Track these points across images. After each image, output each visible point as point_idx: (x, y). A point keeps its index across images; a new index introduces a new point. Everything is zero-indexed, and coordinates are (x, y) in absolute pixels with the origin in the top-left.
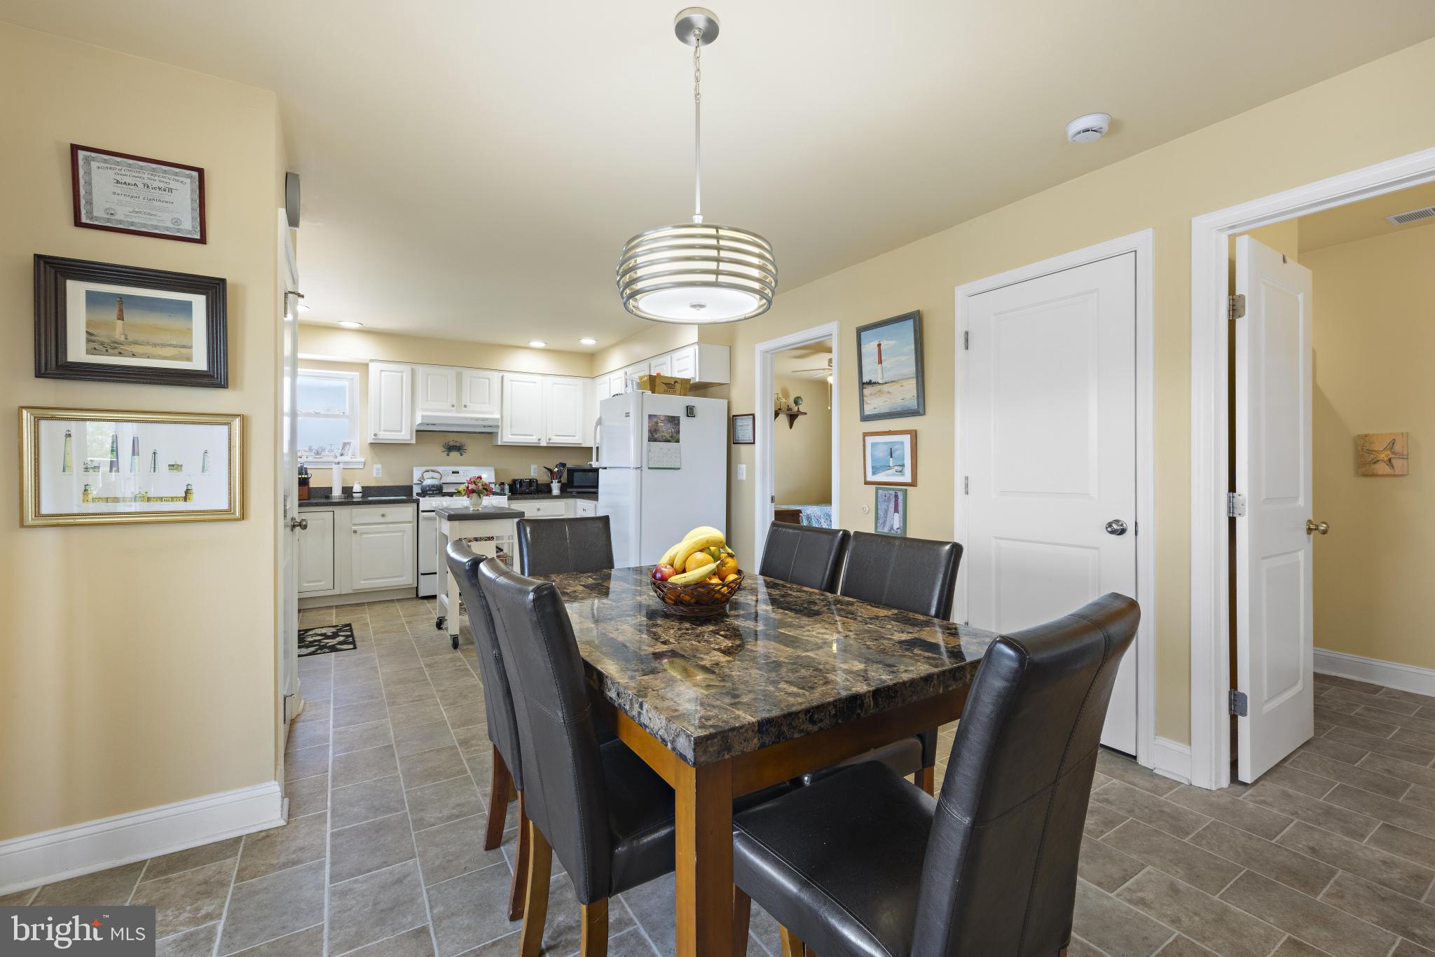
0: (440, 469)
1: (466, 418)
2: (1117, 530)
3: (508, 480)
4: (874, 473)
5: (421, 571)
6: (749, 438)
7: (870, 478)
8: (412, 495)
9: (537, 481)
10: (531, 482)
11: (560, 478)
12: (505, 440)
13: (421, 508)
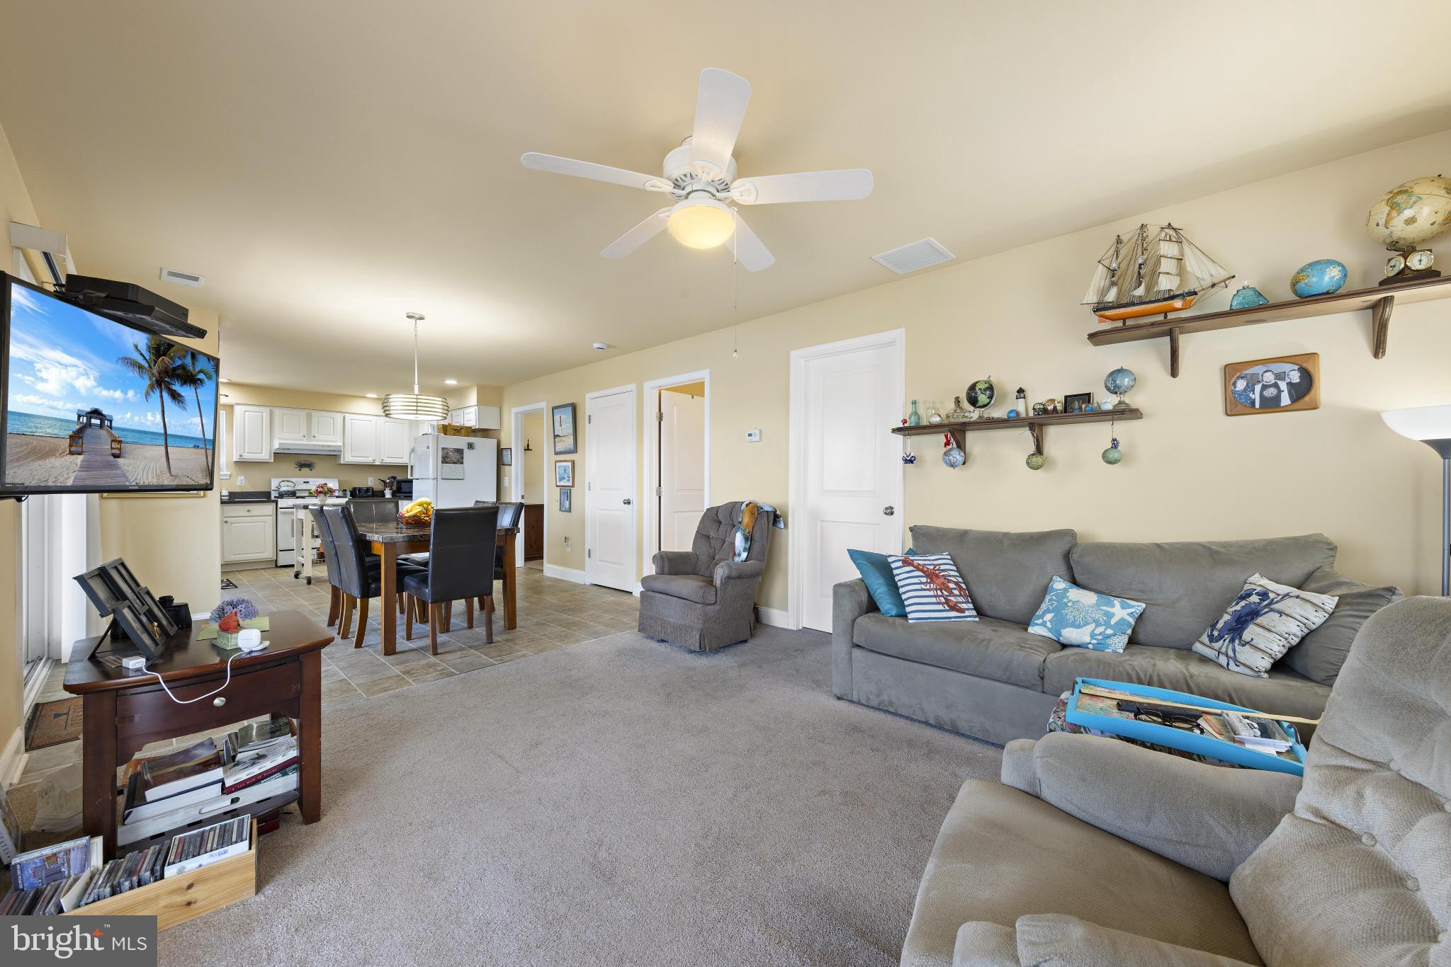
0: (294, 480)
1: (315, 445)
2: (628, 502)
3: (349, 488)
4: (560, 481)
5: (279, 548)
6: (509, 462)
7: (558, 484)
8: (270, 498)
9: (373, 489)
10: (368, 489)
11: (391, 487)
12: (346, 460)
13: (279, 506)
